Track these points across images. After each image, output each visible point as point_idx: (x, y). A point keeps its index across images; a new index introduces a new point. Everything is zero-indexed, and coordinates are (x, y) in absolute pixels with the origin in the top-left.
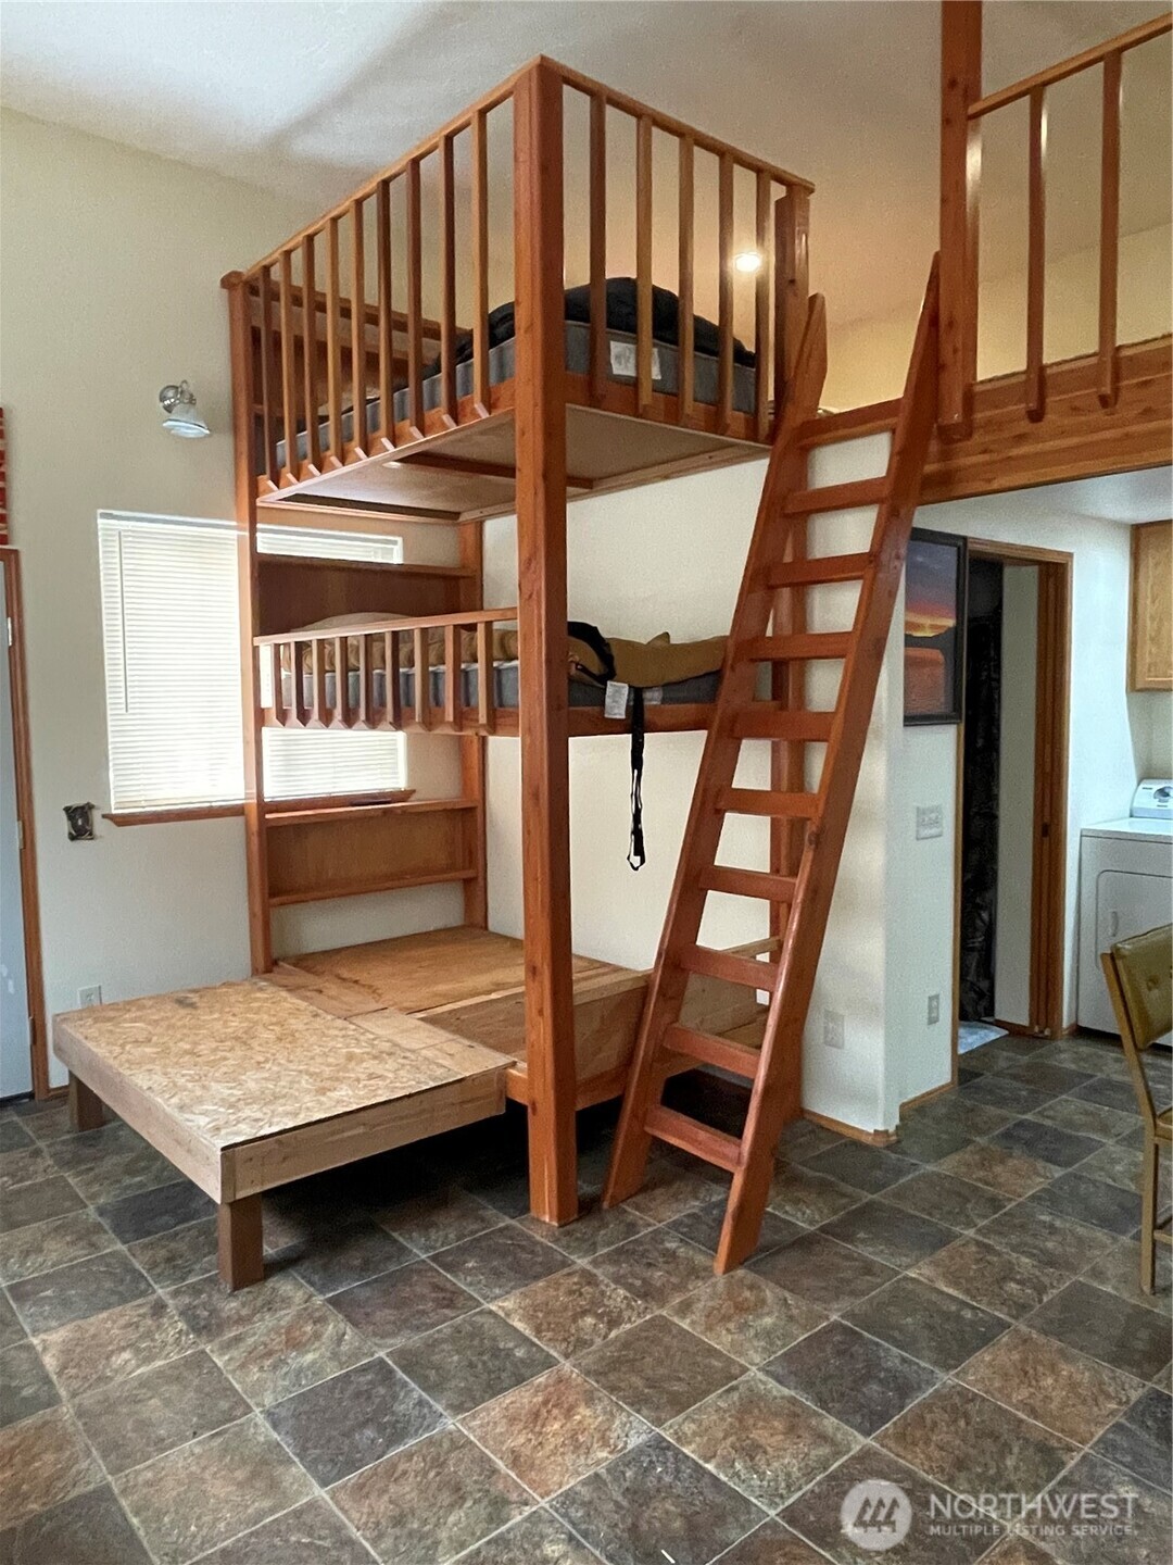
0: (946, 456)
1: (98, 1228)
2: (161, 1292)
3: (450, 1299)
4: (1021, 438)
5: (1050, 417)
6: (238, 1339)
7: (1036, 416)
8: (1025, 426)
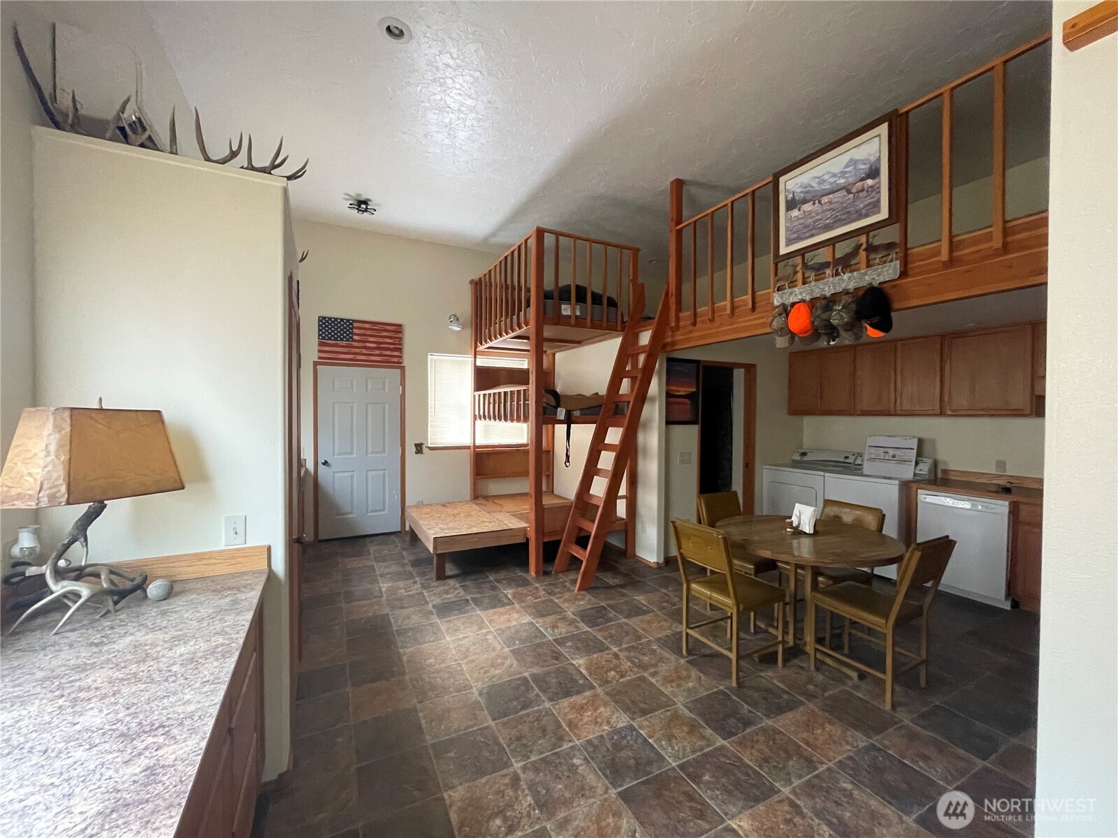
0: (673, 336)
1: (407, 564)
2: (417, 579)
3: (494, 588)
4: (691, 331)
5: (697, 325)
6: (432, 591)
7: (694, 324)
8: (692, 328)
